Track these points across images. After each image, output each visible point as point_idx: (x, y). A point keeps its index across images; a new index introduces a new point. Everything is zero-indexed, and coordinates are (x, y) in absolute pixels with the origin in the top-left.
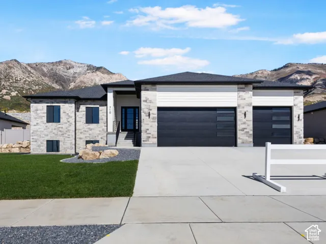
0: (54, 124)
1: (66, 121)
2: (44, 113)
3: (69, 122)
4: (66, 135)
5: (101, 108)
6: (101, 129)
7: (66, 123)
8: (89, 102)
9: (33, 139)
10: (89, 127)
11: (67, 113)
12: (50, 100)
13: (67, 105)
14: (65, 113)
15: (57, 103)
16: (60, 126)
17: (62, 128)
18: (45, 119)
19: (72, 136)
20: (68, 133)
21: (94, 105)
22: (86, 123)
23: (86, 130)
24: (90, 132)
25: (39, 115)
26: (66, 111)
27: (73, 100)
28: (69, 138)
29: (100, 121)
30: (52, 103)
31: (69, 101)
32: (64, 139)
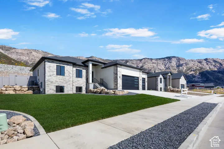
0: (61, 77)
1: (68, 75)
2: (54, 69)
3: (69, 76)
4: (68, 83)
5: (83, 70)
6: (83, 81)
7: (68, 77)
8: (78, 66)
9: (47, 84)
10: (77, 79)
11: (69, 71)
12: (58, 62)
13: (68, 67)
14: (67, 71)
15: (63, 64)
16: (64, 78)
17: (66, 79)
18: (55, 73)
19: (71, 84)
20: (69, 82)
21: (80, 68)
22: (76, 77)
23: (76, 81)
24: (78, 82)
25: (51, 70)
26: (68, 70)
27: (72, 64)
28: (70, 85)
29: (83, 77)
30: (60, 64)
31: (69, 65)
32: (67, 86)
